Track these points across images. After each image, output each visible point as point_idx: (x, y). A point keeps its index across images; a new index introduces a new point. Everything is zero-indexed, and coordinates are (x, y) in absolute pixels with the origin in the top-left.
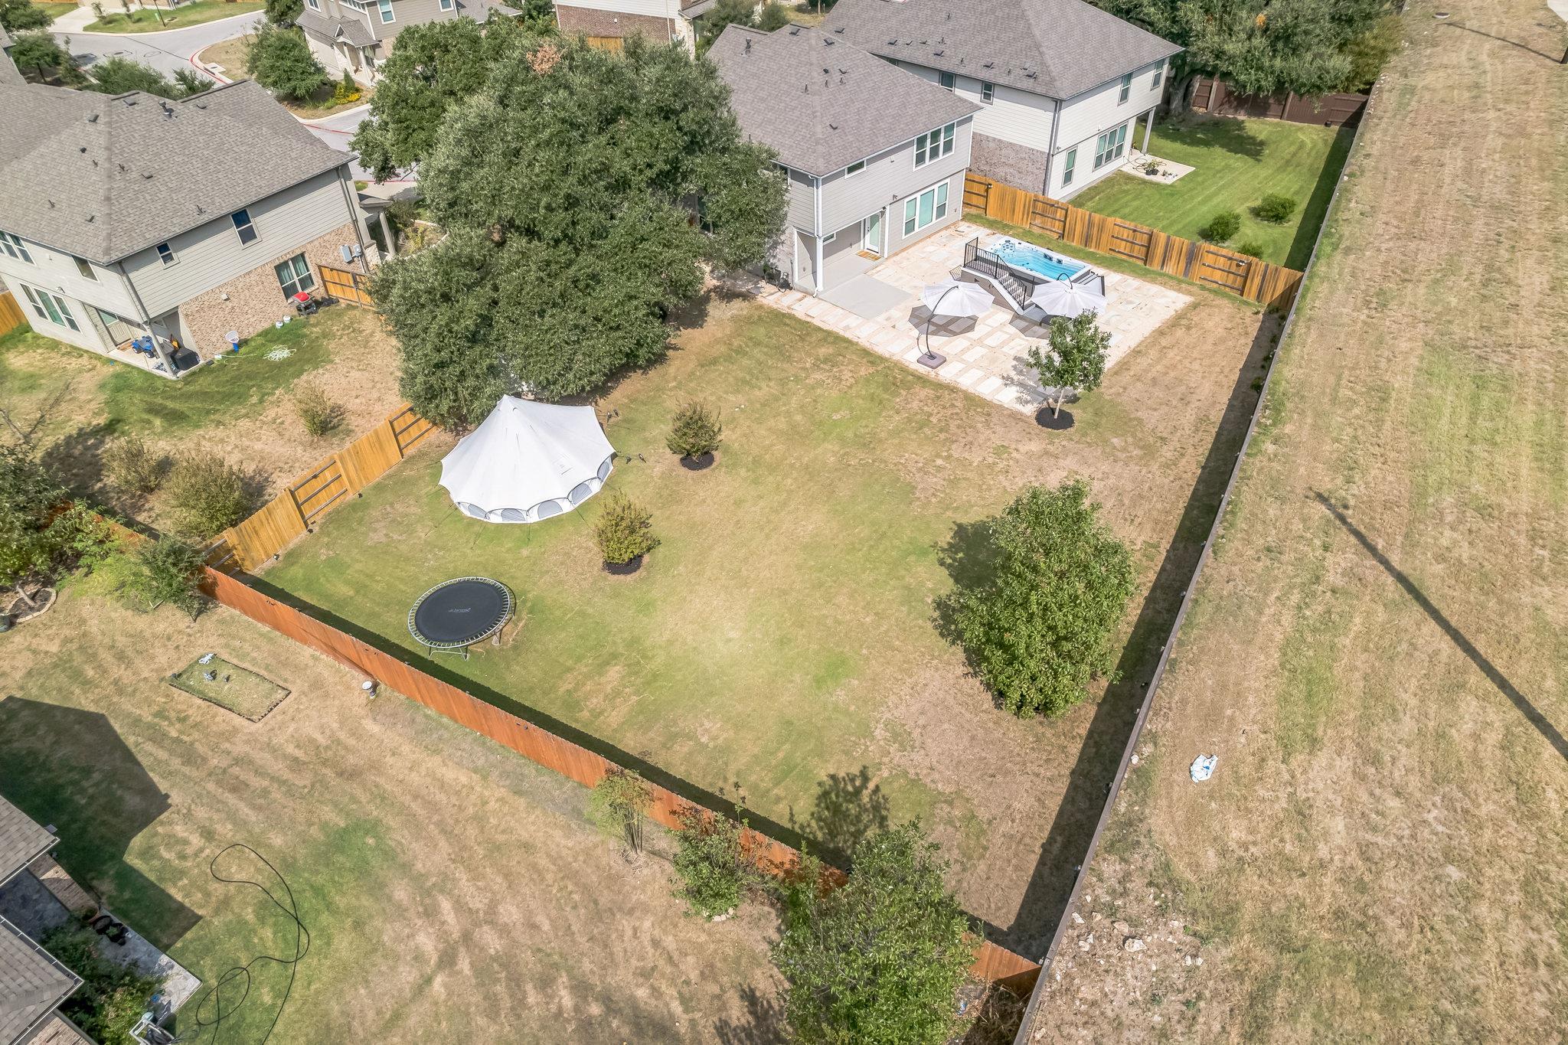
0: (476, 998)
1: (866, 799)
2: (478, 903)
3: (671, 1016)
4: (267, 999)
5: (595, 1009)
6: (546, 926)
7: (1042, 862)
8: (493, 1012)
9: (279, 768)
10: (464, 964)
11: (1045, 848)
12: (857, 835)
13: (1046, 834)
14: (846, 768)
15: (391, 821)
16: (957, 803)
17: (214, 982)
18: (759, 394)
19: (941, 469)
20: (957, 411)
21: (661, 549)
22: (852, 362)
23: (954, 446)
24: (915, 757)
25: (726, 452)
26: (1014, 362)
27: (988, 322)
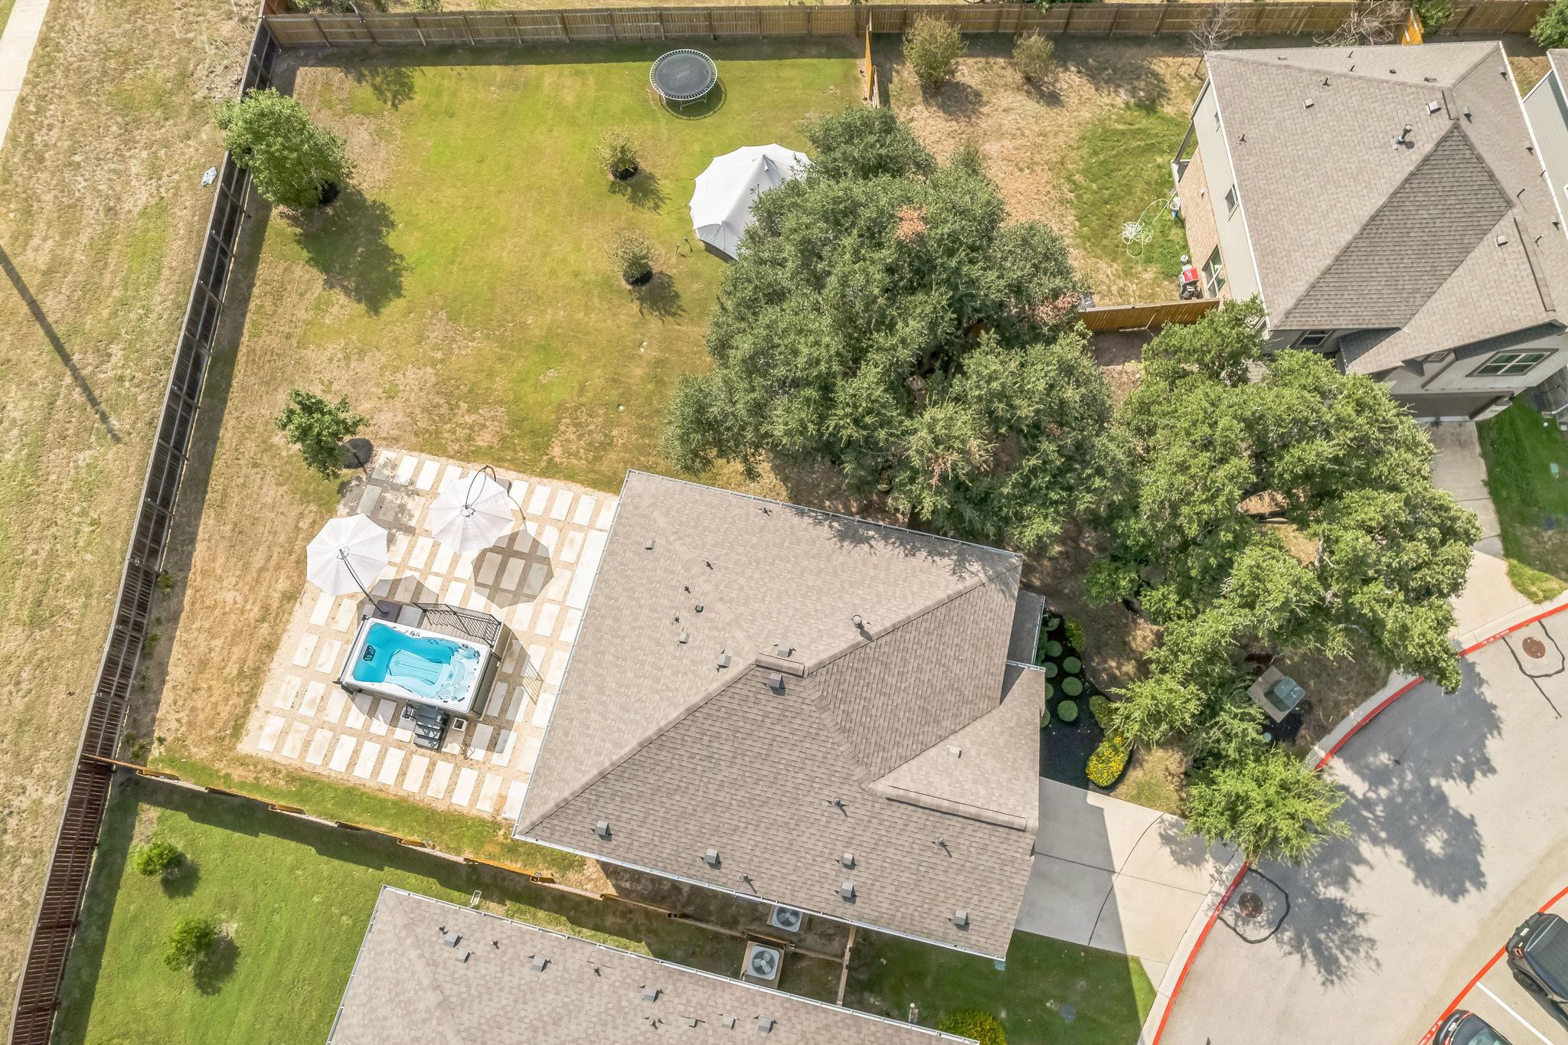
1: (389, 95)
12: (385, 78)
14: (406, 105)
16: (340, 112)
18: (638, 371)
19: (436, 347)
20: (448, 426)
21: (605, 188)
22: (576, 455)
23: (434, 379)
24: (373, 127)
25: (621, 291)
26: (412, 523)
27: (462, 586)
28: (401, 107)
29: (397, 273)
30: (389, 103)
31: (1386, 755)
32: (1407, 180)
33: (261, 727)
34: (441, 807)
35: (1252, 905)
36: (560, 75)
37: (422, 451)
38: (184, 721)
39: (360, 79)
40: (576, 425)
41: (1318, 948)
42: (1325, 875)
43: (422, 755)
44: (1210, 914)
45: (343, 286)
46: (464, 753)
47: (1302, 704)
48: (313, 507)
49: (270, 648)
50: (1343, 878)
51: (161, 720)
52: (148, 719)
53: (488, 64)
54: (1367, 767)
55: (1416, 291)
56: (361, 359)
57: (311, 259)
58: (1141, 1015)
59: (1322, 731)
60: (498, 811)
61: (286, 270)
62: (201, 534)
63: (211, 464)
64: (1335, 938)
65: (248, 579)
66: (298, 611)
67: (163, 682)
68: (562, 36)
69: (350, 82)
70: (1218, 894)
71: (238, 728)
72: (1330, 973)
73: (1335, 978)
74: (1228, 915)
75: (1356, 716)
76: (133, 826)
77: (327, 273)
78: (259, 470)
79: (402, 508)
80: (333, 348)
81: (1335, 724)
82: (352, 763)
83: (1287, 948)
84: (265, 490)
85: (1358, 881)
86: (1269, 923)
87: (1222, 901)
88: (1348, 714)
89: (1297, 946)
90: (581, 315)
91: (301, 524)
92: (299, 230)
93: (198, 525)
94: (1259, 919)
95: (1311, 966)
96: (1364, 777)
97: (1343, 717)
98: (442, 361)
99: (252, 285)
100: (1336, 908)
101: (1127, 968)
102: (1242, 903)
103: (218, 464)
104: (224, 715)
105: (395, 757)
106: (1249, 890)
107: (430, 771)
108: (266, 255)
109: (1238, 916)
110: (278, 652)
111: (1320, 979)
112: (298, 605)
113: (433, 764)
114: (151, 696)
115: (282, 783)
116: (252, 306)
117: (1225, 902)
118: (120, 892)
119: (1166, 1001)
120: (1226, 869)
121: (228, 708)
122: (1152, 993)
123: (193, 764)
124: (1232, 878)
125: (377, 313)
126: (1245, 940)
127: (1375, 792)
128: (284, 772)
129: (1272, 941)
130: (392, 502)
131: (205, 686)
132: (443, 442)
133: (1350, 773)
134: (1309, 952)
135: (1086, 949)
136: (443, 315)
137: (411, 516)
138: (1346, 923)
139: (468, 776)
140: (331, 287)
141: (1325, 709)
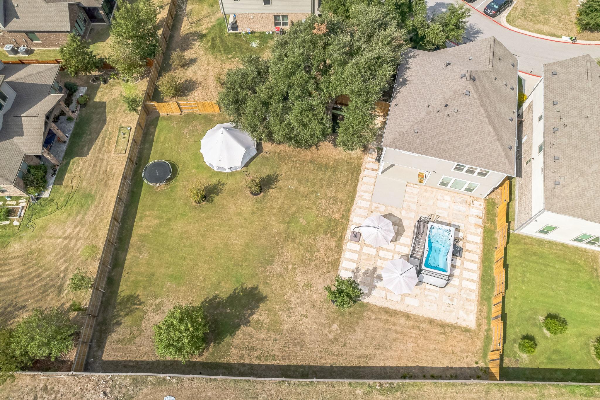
0: (58, 250)
1: (133, 307)
2: (80, 235)
3: (64, 291)
4: (49, 211)
5: (62, 275)
6: (78, 253)
7: (125, 361)
8: (56, 255)
9: (103, 168)
10: (65, 242)
11: (130, 361)
12: (121, 310)
13: (134, 359)
14: (142, 298)
15: (96, 203)
16: (139, 332)
17: (49, 199)
18: (302, 189)
19: (286, 269)
20: (326, 260)
21: (209, 204)
22: (339, 209)
23: (302, 268)
24: (152, 314)
25: (264, 196)
26: (371, 269)
27: (397, 246)
28: (142, 300)
29: (244, 290)
30: (138, 307)
33: (464, 320)
34: (482, 246)
36: (140, 226)
37: (338, 269)
38: (466, 354)
39: (119, 324)
40: (326, 210)
43: (464, 254)
45: (249, 317)
46: (461, 240)
48: (365, 313)
49: (431, 322)
51: (468, 365)
52: (468, 371)
53: (124, 260)
56: (289, 302)
57: (231, 335)
60: (480, 226)
61: (235, 348)
62: (382, 365)
63: (344, 367)
64: (471, 30)
65: (401, 338)
66: (414, 312)
67: (451, 368)
68: (118, 225)
69: (120, 329)
71: (467, 330)
76: (513, 368)
77: (240, 326)
78: (347, 342)
79: (364, 274)
80: (283, 316)
82: (472, 281)
84: (358, 338)
90: (274, 211)
91: (374, 318)
92: (212, 345)
93: (377, 367)
95: (479, 35)
98: (293, 265)
99: (244, 365)
103: (345, 363)
104: (462, 337)
105: (467, 265)
107: (470, 251)
108: (225, 360)
110: (432, 318)
111: (482, 34)
112: (411, 313)
113: (467, 250)
114: (458, 372)
115: (484, 307)
116: (256, 362)
118: (540, 367)
121: (459, 336)
123: (484, 347)
125: (266, 297)
128: (480, 307)
130: (362, 278)
131: (451, 348)
132: (333, 260)
134: (476, 35)
136: (269, 267)
137: (368, 269)
139: (470, 238)
140: (249, 322)
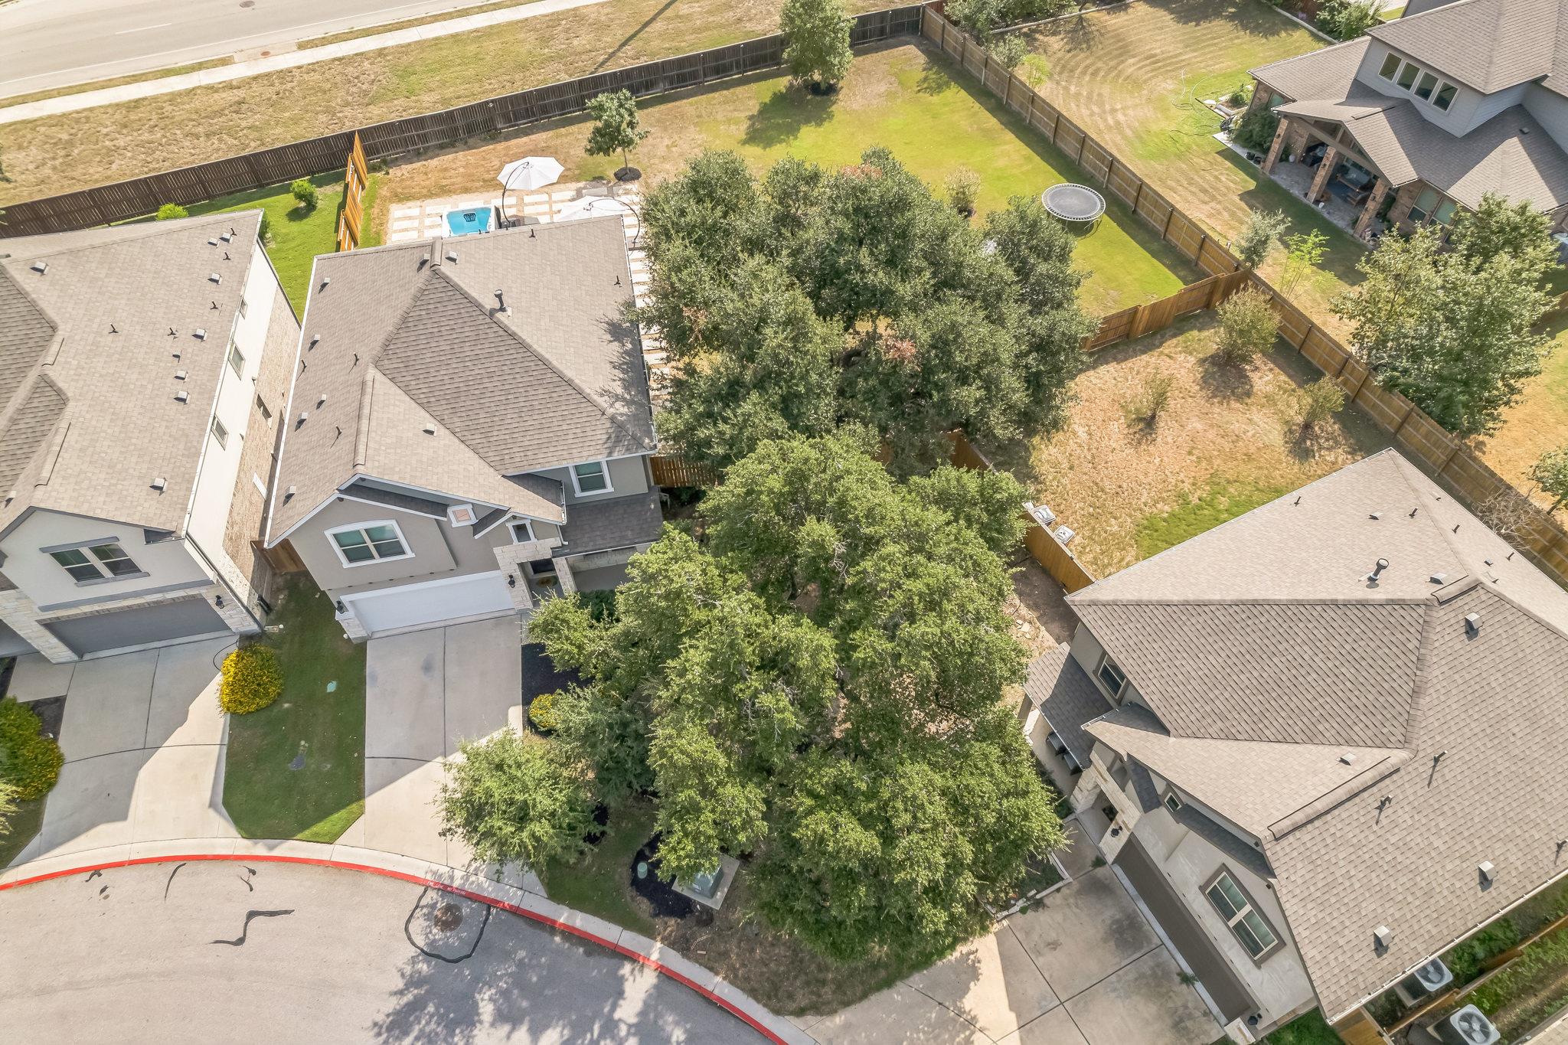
24: (893, 89)
28: (921, 94)
30: (919, 88)
31: (682, 1038)
32: (1324, 603)
35: (450, 920)
39: (927, 69)
41: (414, 1008)
42: (505, 994)
44: (429, 877)
45: (754, 123)
47: (707, 910)
50: (507, 1016)
53: (995, 116)
54: (659, 1016)
55: (1223, 718)
57: (765, 104)
58: (307, 832)
59: (682, 945)
61: (749, 97)
64: (433, 1026)
68: (1049, 134)
69: (920, 67)
70: (452, 878)
72: (389, 1029)
73: (385, 1036)
74: (432, 896)
75: (717, 984)
77: (759, 114)
81: (697, 960)
83: (408, 970)
85: (508, 1037)
86: (432, 943)
87: (446, 886)
88: (717, 974)
89: (413, 981)
92: (784, 91)
94: (435, 931)
95: (393, 1004)
96: (643, 1014)
97: (711, 969)
100: (468, 1019)
101: (351, 802)
102: (448, 908)
106: (465, 911)
108: (755, 86)
109: (433, 906)
111: (380, 1018)
117: (445, 890)
119: (325, 857)
120: (481, 878)
122: (331, 839)
124: (473, 889)
125: (744, 144)
126: (408, 921)
127: (629, 1034)
129: (413, 951)
133: (643, 996)
134: (409, 997)
135: (362, 757)
138: (453, 1035)
140: (749, 120)
141: (712, 941)
